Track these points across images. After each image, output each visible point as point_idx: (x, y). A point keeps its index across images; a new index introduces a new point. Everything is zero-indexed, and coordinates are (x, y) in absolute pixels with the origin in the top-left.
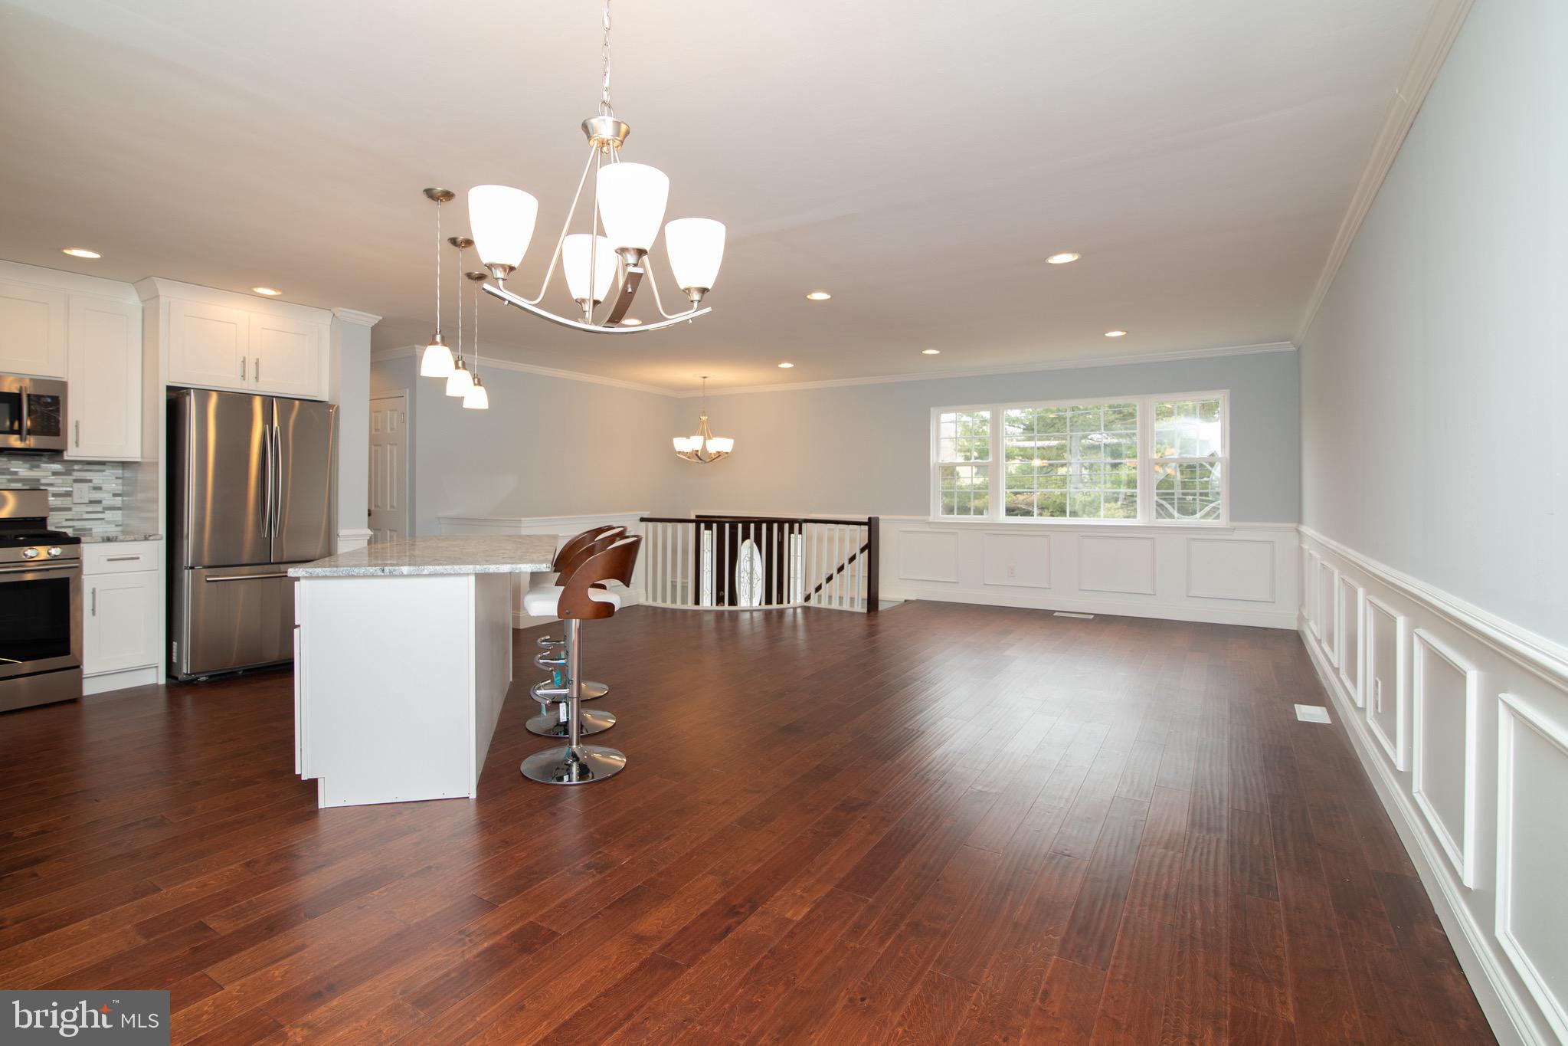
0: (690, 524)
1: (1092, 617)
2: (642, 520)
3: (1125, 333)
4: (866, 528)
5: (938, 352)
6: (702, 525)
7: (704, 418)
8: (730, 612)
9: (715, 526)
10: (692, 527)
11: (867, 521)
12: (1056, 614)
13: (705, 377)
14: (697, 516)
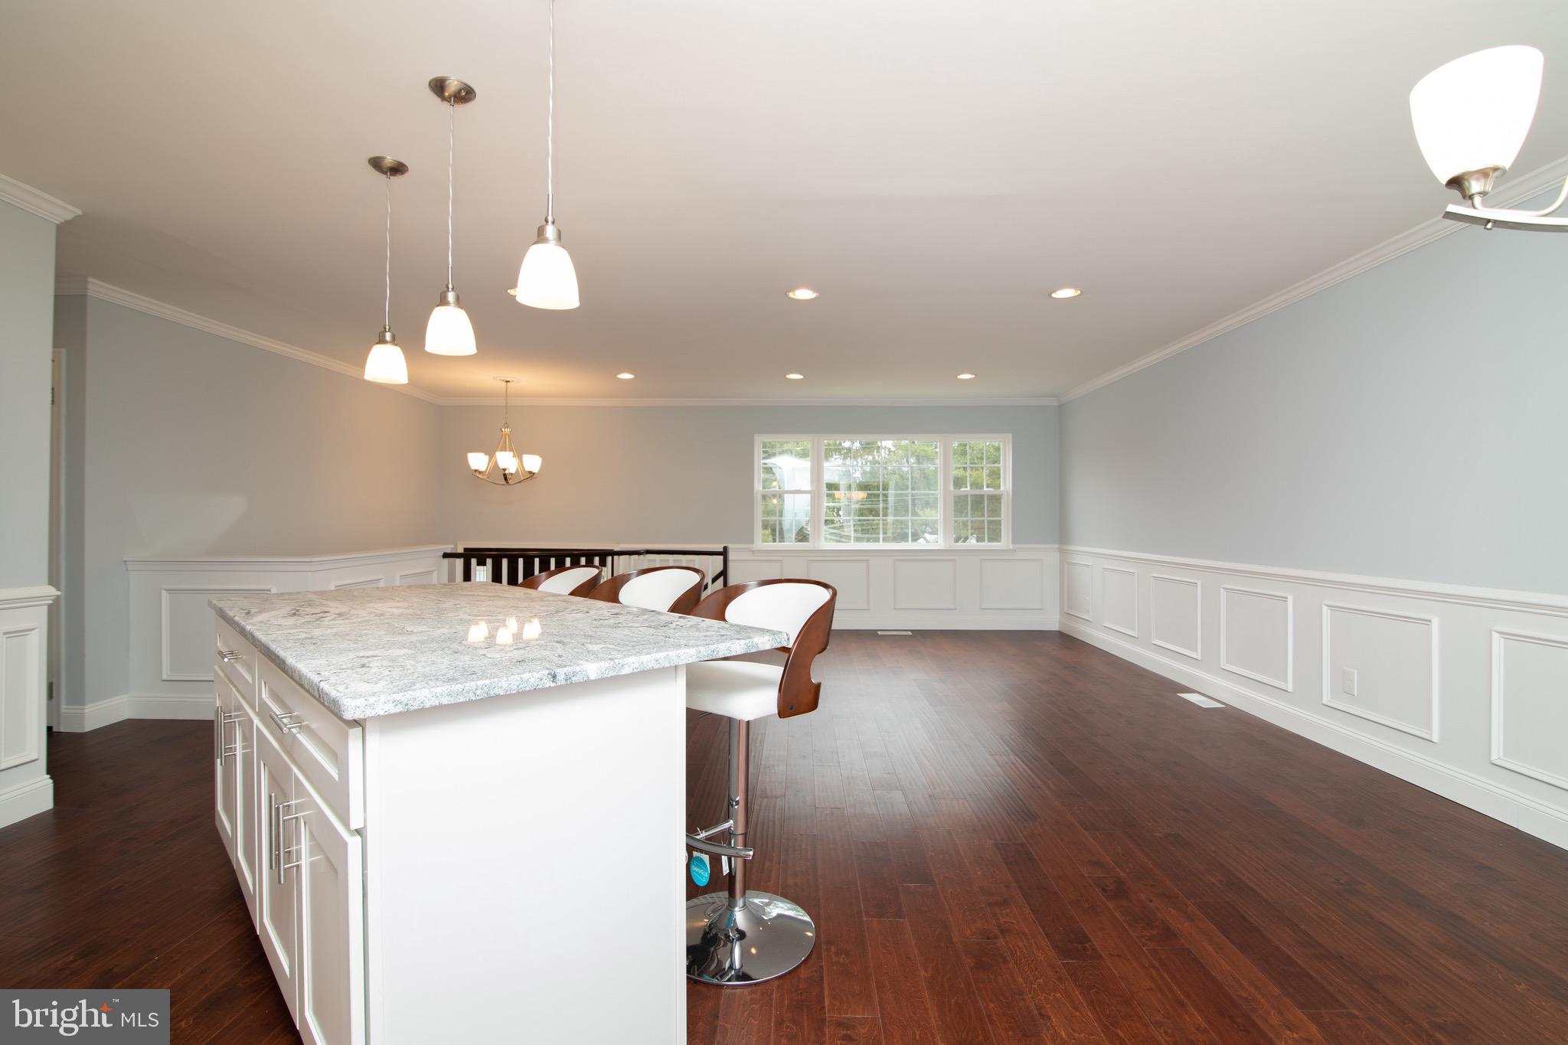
2: (446, 555)
3: (974, 376)
4: (722, 557)
5: (801, 377)
6: (474, 561)
7: (507, 431)
9: (489, 561)
10: (459, 563)
11: (722, 550)
12: (879, 633)
13: (507, 382)
14: (465, 549)
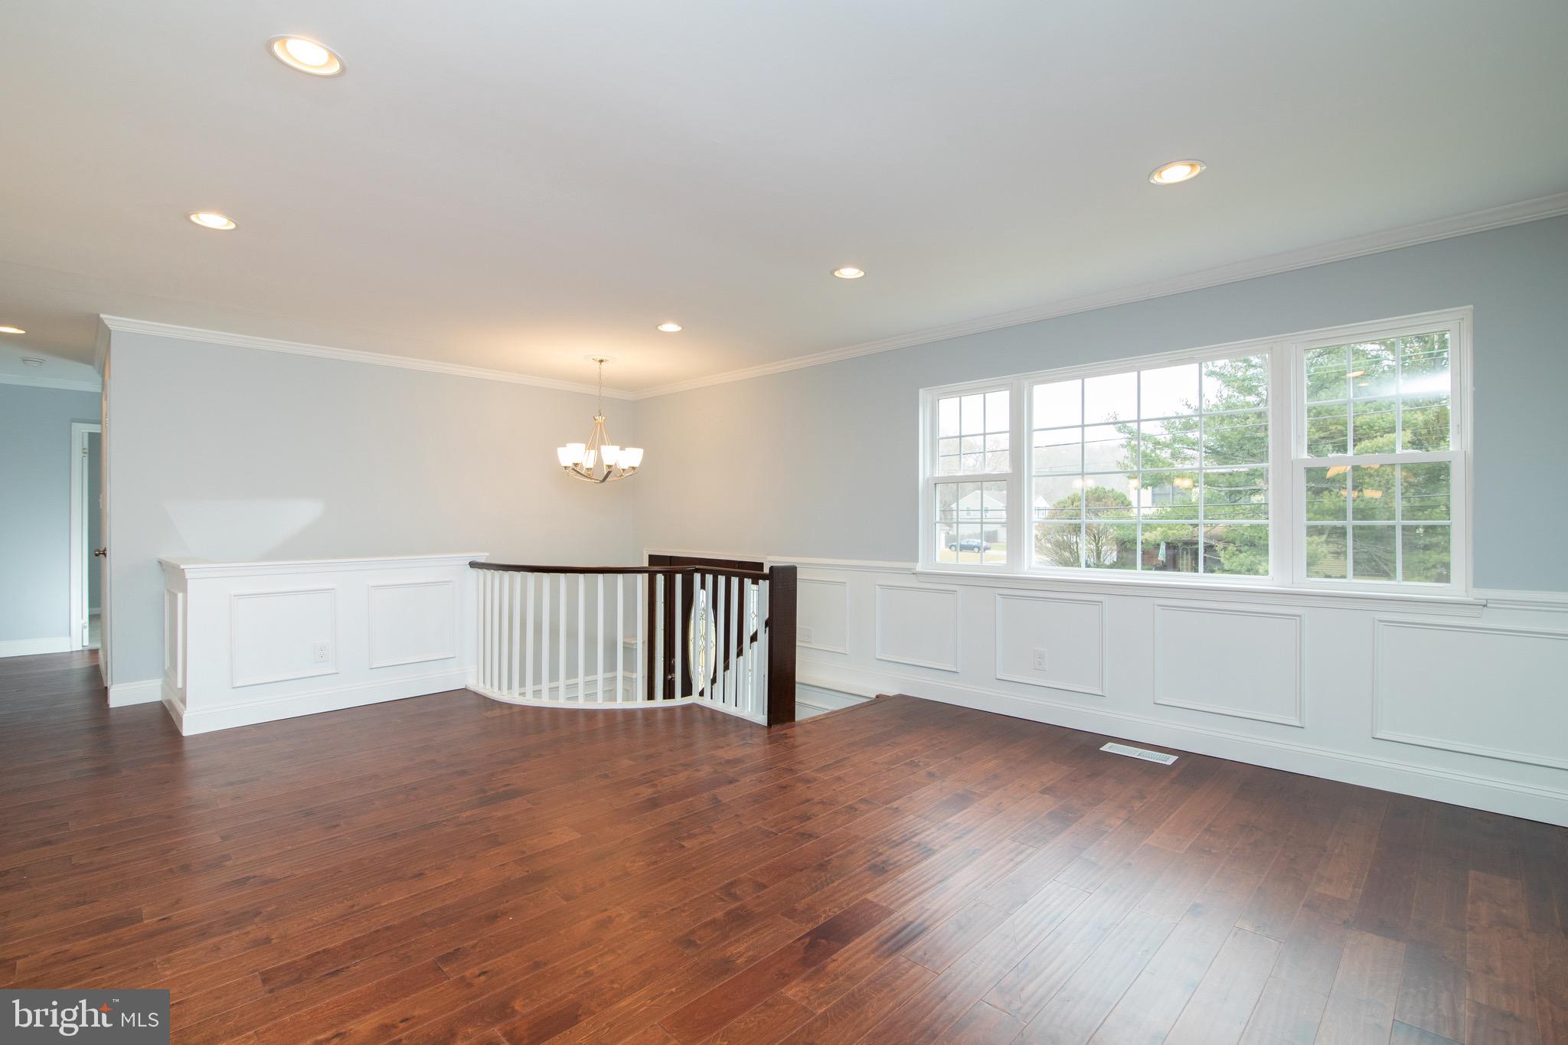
0: (639, 576)
1: (1170, 760)
2: (473, 565)
7: (599, 419)
8: (666, 710)
12: (1108, 748)
13: (601, 361)
